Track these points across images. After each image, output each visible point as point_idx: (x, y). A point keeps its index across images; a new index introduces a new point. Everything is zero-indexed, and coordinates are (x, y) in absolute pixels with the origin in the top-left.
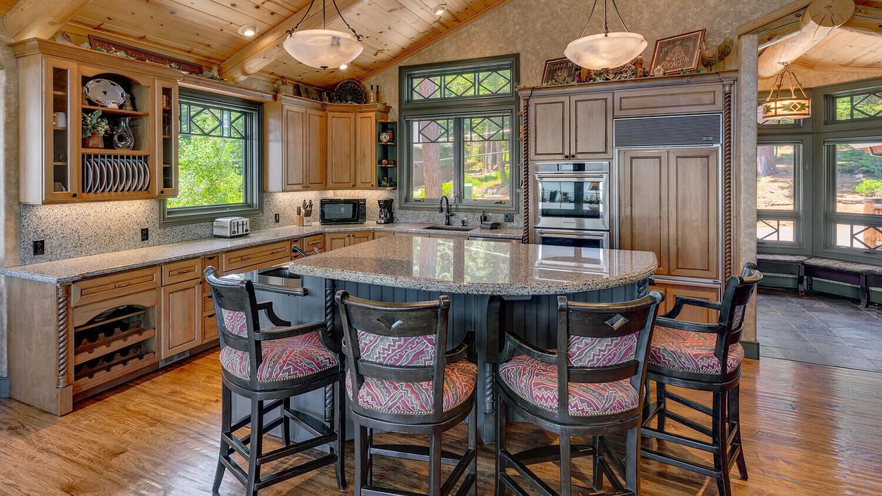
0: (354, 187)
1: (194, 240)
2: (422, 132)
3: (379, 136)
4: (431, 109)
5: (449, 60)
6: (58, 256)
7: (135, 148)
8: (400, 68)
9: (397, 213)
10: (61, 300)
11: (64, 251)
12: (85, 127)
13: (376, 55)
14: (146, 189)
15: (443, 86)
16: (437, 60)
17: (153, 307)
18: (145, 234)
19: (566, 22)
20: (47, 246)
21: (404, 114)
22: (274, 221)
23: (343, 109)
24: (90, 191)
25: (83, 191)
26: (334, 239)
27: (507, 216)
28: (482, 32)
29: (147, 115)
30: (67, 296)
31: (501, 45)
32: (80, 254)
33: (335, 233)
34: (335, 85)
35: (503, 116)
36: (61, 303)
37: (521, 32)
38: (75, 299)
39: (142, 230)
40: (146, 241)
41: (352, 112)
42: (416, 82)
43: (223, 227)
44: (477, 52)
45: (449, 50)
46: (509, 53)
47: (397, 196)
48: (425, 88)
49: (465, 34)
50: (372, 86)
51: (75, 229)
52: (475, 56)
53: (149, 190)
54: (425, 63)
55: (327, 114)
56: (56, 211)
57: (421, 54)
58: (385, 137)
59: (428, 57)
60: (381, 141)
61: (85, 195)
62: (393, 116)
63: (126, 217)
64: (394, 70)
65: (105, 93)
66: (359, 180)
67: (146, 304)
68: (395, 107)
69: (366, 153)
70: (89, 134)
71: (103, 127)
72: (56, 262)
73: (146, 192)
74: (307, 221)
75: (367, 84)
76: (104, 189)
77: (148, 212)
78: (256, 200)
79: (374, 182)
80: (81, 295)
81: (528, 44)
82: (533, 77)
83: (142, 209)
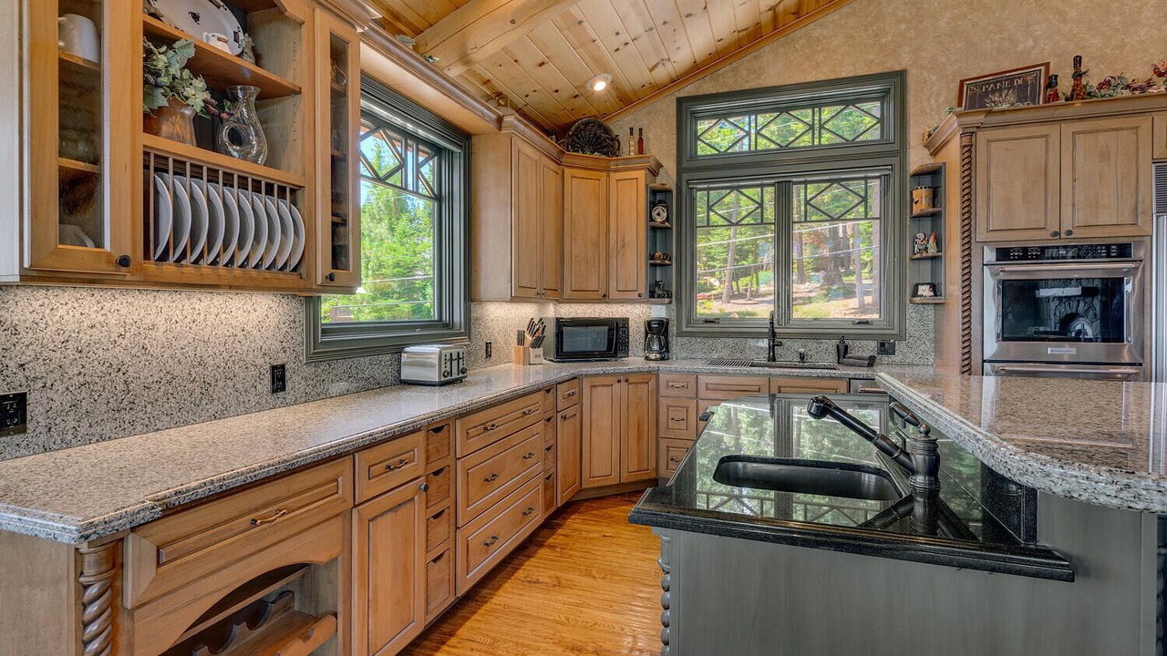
0: (605, 299)
1: (368, 390)
2: (715, 208)
3: (651, 213)
4: (733, 170)
5: (770, 84)
6: (69, 437)
7: (271, 162)
8: (680, 101)
9: (675, 342)
10: (93, 591)
11: (85, 423)
12: (151, 79)
13: (652, 70)
14: (295, 270)
15: (753, 131)
16: (747, 86)
17: (334, 560)
18: (278, 378)
19: (997, 15)
20: (35, 409)
21: (685, 176)
22: (485, 356)
23: (588, 163)
24: (164, 257)
25: (147, 256)
26: (595, 386)
27: (882, 345)
28: (835, 35)
29: (296, 92)
30: (113, 578)
31: (871, 57)
32: (127, 429)
33: (598, 375)
34: (569, 126)
35: (866, 178)
36: (91, 602)
37: (911, 34)
38: (138, 579)
39: (274, 368)
40: (281, 394)
41: (601, 171)
42: (702, 126)
43: (424, 365)
44: (825, 69)
45: (774, 67)
46: (886, 71)
47: (674, 314)
48: (718, 136)
49: (802, 41)
50: (631, 129)
51: (115, 362)
52: (821, 77)
53: (303, 270)
54: (726, 90)
55: (563, 171)
56: (61, 312)
57: (718, 76)
58: (660, 216)
59: (731, 82)
60: (653, 220)
61: (151, 266)
62: (668, 178)
63: (240, 334)
64: (668, 105)
65: (196, 17)
66: (613, 285)
67: (318, 556)
68: (670, 165)
69: (627, 241)
70: (163, 102)
71: (197, 94)
72: (62, 454)
73: (295, 276)
74: (536, 356)
75: (620, 127)
76: (201, 256)
77: (284, 328)
78: (458, 317)
79: (643, 289)
80: (159, 564)
81: (923, 54)
82: (932, 110)
83: (273, 320)
